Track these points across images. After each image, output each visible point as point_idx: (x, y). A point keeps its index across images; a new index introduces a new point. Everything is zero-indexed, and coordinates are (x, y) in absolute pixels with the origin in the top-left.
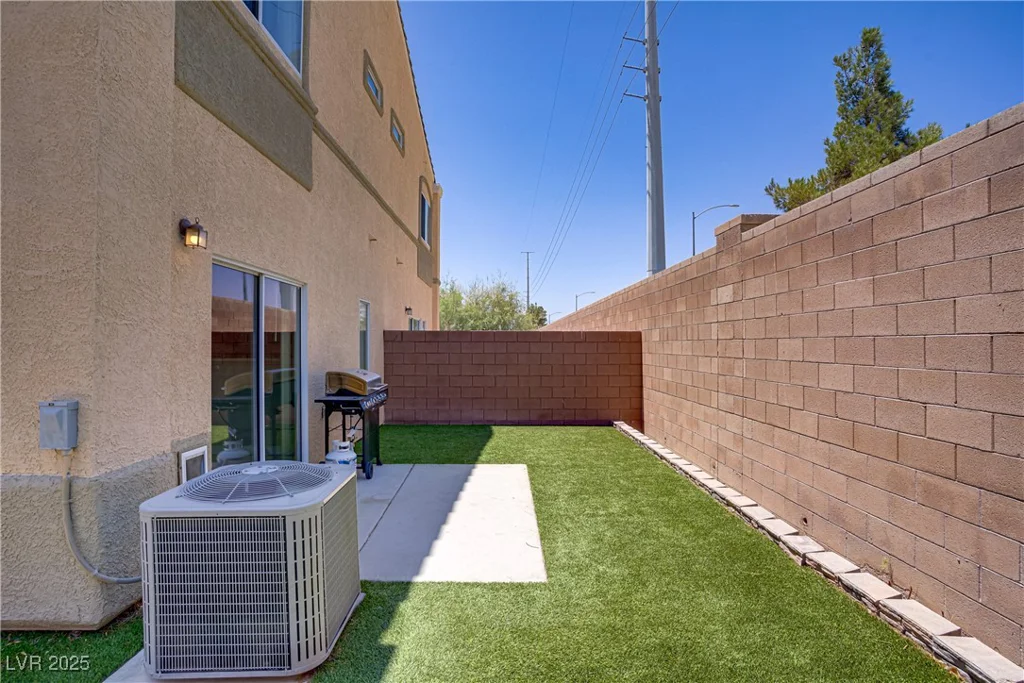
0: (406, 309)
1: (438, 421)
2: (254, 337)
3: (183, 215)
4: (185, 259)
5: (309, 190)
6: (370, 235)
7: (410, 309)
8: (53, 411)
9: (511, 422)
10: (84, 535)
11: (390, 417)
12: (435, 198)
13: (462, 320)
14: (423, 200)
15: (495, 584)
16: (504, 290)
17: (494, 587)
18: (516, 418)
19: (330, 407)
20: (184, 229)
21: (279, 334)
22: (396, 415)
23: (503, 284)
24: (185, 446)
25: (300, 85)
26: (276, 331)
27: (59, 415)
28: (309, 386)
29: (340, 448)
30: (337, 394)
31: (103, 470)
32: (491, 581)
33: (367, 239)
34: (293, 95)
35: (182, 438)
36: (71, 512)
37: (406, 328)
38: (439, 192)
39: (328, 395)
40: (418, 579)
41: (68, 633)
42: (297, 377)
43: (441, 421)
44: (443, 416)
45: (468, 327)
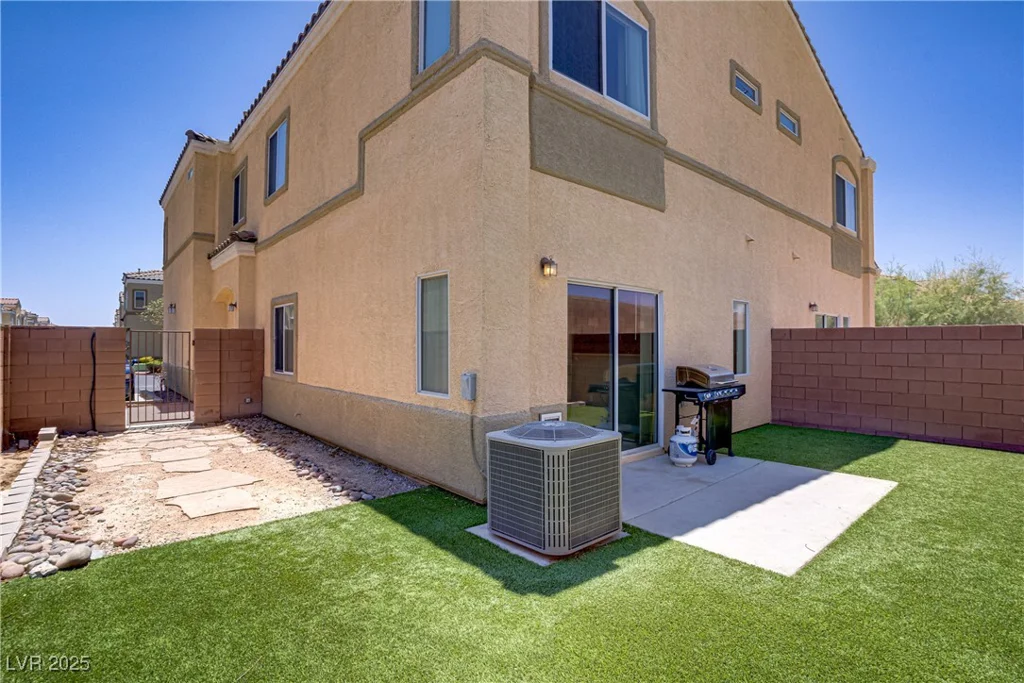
0: (811, 306)
1: (831, 426)
2: (611, 337)
3: (543, 255)
4: (547, 284)
5: (662, 211)
6: (747, 236)
7: (815, 305)
8: (465, 378)
9: (932, 438)
10: (477, 449)
11: (777, 417)
12: (864, 177)
13: (914, 314)
14: (840, 183)
15: (736, 561)
16: (982, 272)
17: (733, 563)
18: (941, 435)
19: (680, 397)
20: (544, 263)
21: (638, 335)
22: (784, 416)
23: (982, 264)
24: (545, 410)
25: (649, 127)
26: (636, 332)
27: (467, 380)
28: (666, 376)
29: (683, 433)
30: (685, 386)
31: (486, 415)
32: (734, 558)
33: (743, 241)
34: (639, 137)
35: (544, 405)
36: (472, 435)
37: (813, 326)
38: (870, 166)
39: (678, 386)
40: (677, 539)
41: (473, 502)
42: (655, 371)
43: (834, 427)
44: (837, 422)
45: (921, 322)
